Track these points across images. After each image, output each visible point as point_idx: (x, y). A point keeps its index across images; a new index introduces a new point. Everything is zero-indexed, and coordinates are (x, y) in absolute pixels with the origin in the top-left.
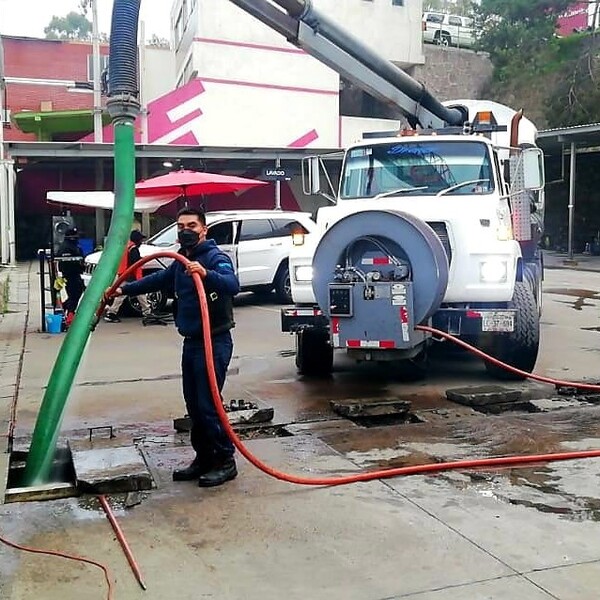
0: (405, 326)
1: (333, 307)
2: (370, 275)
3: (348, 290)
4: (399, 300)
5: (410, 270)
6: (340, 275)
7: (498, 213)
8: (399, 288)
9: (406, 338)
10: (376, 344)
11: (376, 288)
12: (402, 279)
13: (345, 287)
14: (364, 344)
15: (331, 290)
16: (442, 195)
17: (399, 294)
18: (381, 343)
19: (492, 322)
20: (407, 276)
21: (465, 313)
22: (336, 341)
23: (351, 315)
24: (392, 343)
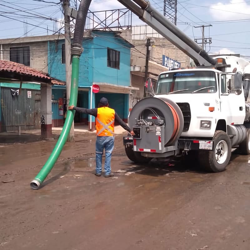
0: (160, 144)
2: (149, 123)
3: (140, 129)
4: (158, 133)
5: (165, 122)
7: (216, 101)
8: (158, 128)
9: (160, 149)
10: (149, 150)
11: (150, 128)
12: (161, 125)
13: (139, 127)
14: (145, 150)
15: (134, 128)
16: (194, 93)
17: (158, 131)
18: (151, 150)
19: (203, 145)
20: (163, 124)
21: (193, 141)
22: (135, 149)
23: (141, 138)
24: (155, 151)
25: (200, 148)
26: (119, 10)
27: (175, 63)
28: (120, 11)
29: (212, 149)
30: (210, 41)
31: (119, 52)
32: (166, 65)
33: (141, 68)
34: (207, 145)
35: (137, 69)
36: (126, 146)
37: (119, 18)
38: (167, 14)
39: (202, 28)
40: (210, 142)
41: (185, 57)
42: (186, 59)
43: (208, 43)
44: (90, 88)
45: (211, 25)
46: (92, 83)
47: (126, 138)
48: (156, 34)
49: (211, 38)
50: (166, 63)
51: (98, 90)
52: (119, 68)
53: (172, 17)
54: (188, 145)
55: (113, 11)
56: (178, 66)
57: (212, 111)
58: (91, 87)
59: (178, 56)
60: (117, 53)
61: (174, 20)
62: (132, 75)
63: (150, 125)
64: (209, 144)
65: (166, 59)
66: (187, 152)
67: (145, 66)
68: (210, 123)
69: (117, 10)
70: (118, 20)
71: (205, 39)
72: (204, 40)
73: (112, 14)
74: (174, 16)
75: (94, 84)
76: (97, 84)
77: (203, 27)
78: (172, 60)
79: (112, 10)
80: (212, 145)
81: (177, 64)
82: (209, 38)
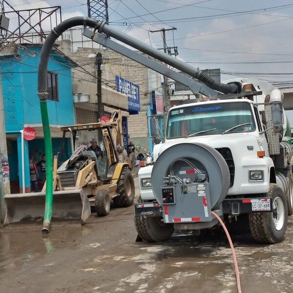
0: (206, 208)
1: (164, 199)
2: (184, 180)
3: (172, 189)
4: (202, 193)
5: (207, 177)
6: (167, 181)
7: (259, 142)
8: (201, 186)
9: (207, 215)
10: (189, 220)
11: (188, 187)
12: (203, 181)
13: (171, 187)
14: (183, 220)
15: (163, 190)
16: (225, 133)
17: (201, 190)
18: (192, 219)
19: (257, 205)
20: (206, 180)
21: (241, 200)
22: (167, 219)
23: (174, 203)
24: (199, 219)
25: (254, 209)
26: (39, 9)
27: (132, 86)
28: (42, 11)
29: (270, 210)
30: (176, 51)
31: (56, 75)
32: (122, 89)
33: (89, 97)
34: (263, 204)
35: (84, 99)
36: (141, 217)
37: (41, 21)
38: (92, 9)
39: (162, 32)
40: (266, 200)
41: (140, 77)
42: (143, 79)
43: (173, 54)
44: (20, 133)
45: (175, 29)
46: (23, 125)
47: (140, 206)
48: (87, 43)
49: (177, 47)
50: (120, 87)
51: (33, 135)
52: (57, 100)
53: (101, 15)
54: (236, 207)
55: (32, 12)
56: (136, 91)
57: (262, 157)
58: (22, 131)
59: (130, 75)
60: (54, 77)
61: (104, 20)
62: (77, 108)
63: (187, 183)
64: (265, 203)
65: (120, 81)
66: (236, 217)
67: (97, 94)
68: (262, 173)
69: (37, 10)
70: (40, 26)
71: (168, 48)
72: (167, 50)
73: (29, 18)
74: (105, 13)
75: (26, 126)
76: (31, 126)
77: (164, 30)
78: (128, 82)
79: (29, 10)
80: (269, 203)
81: (135, 88)
82: (174, 47)
